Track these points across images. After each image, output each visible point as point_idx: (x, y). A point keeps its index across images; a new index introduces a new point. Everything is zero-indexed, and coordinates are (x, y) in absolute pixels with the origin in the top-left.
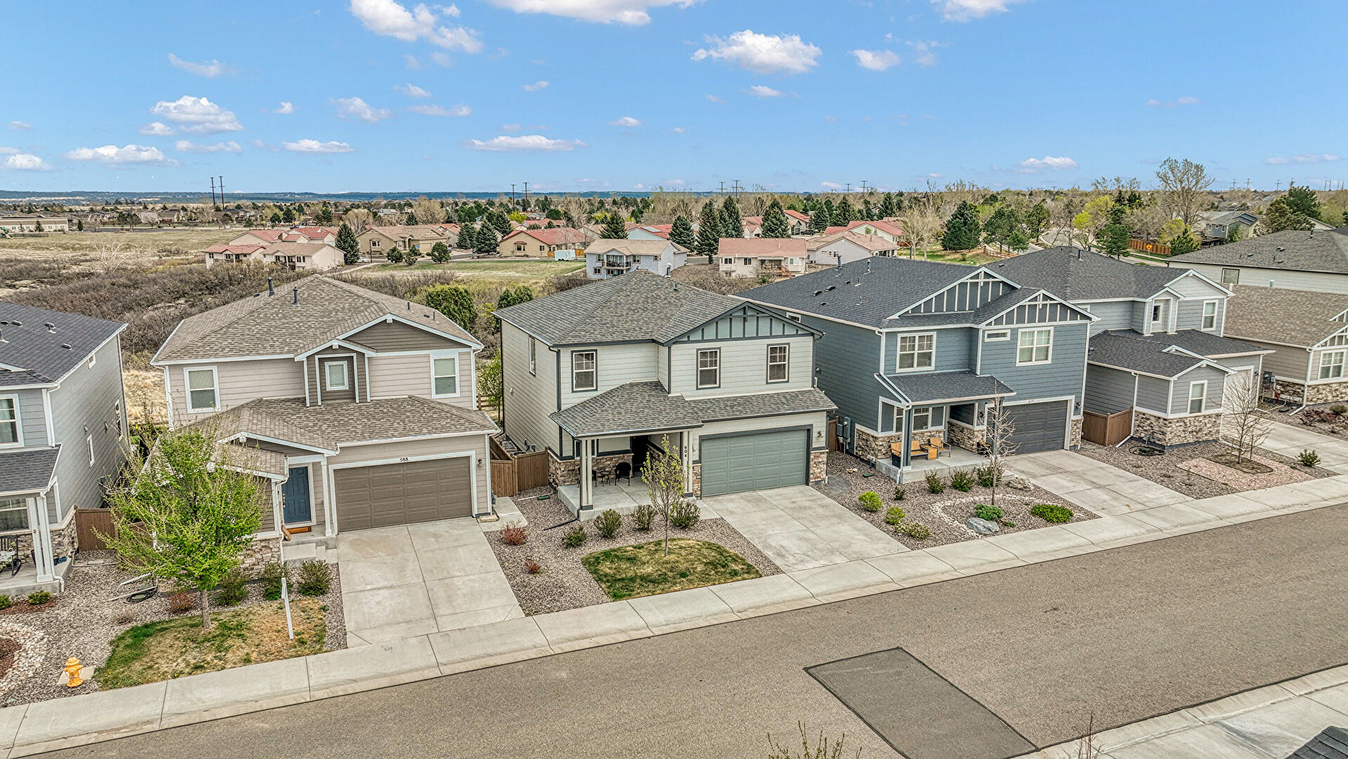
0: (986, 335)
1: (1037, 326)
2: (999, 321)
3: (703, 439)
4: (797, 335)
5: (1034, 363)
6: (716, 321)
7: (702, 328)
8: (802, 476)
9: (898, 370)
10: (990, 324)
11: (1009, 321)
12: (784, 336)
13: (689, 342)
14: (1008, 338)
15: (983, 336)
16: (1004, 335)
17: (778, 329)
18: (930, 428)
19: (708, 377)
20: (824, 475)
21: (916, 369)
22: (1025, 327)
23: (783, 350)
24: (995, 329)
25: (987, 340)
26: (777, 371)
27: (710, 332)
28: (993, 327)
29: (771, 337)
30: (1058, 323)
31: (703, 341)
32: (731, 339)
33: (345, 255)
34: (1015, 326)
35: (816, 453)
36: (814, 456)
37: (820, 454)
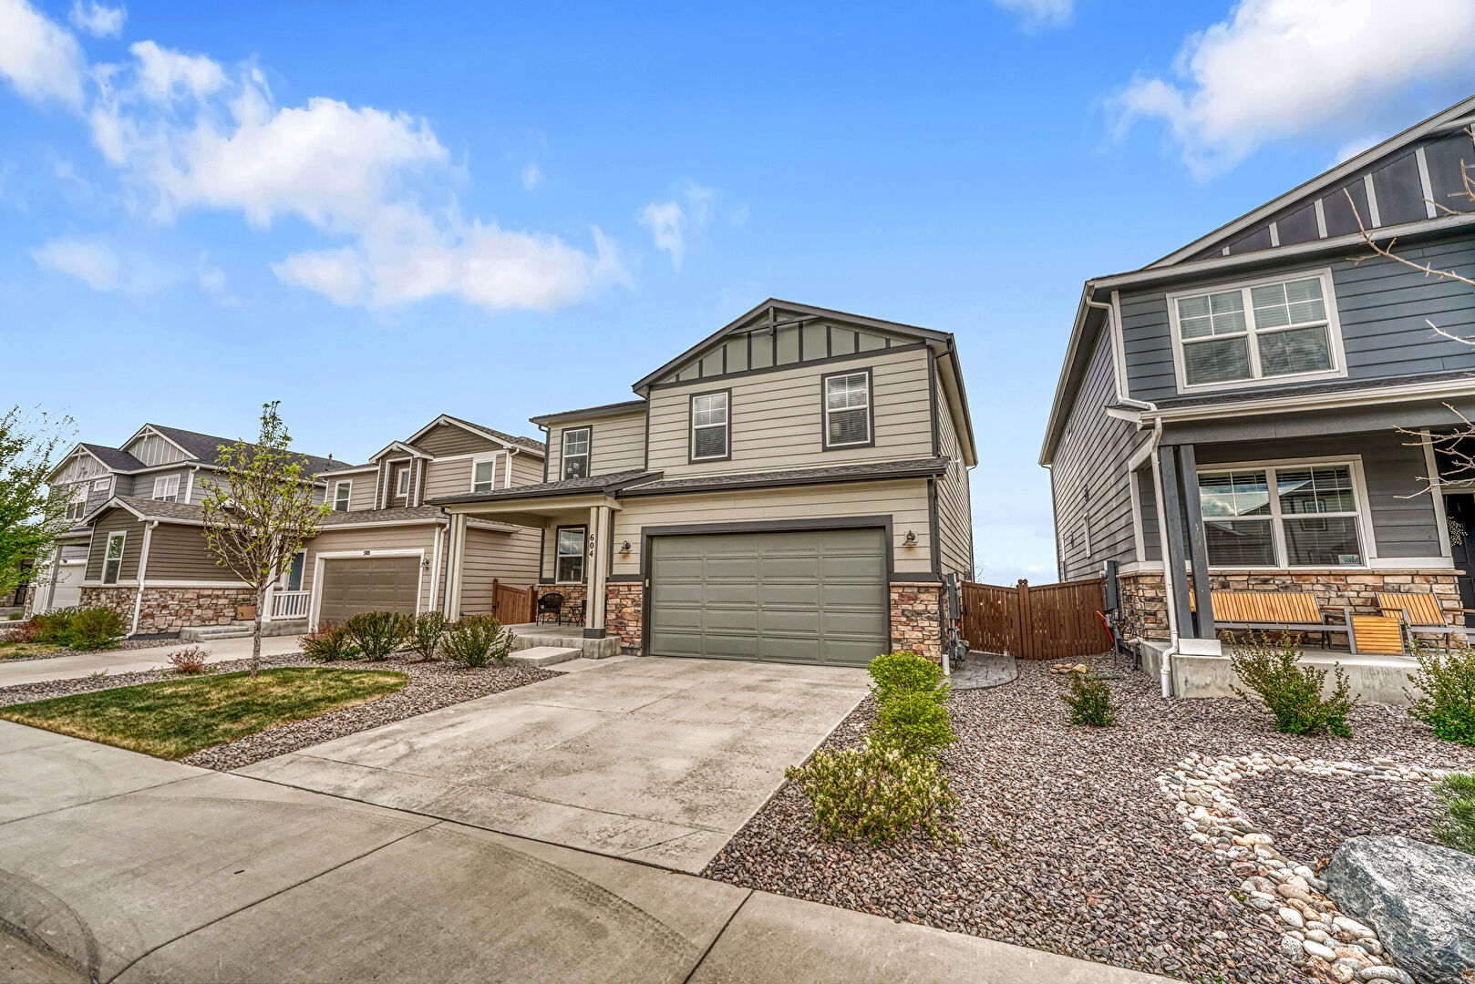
3: (652, 537)
4: (888, 350)
6: (723, 343)
7: (699, 358)
8: (877, 645)
9: (1187, 388)
12: (857, 355)
13: (679, 384)
19: (711, 443)
21: (1262, 380)
27: (713, 365)
29: (830, 359)
31: (701, 380)
32: (750, 372)
35: (904, 587)
36: (901, 595)
37: (916, 590)
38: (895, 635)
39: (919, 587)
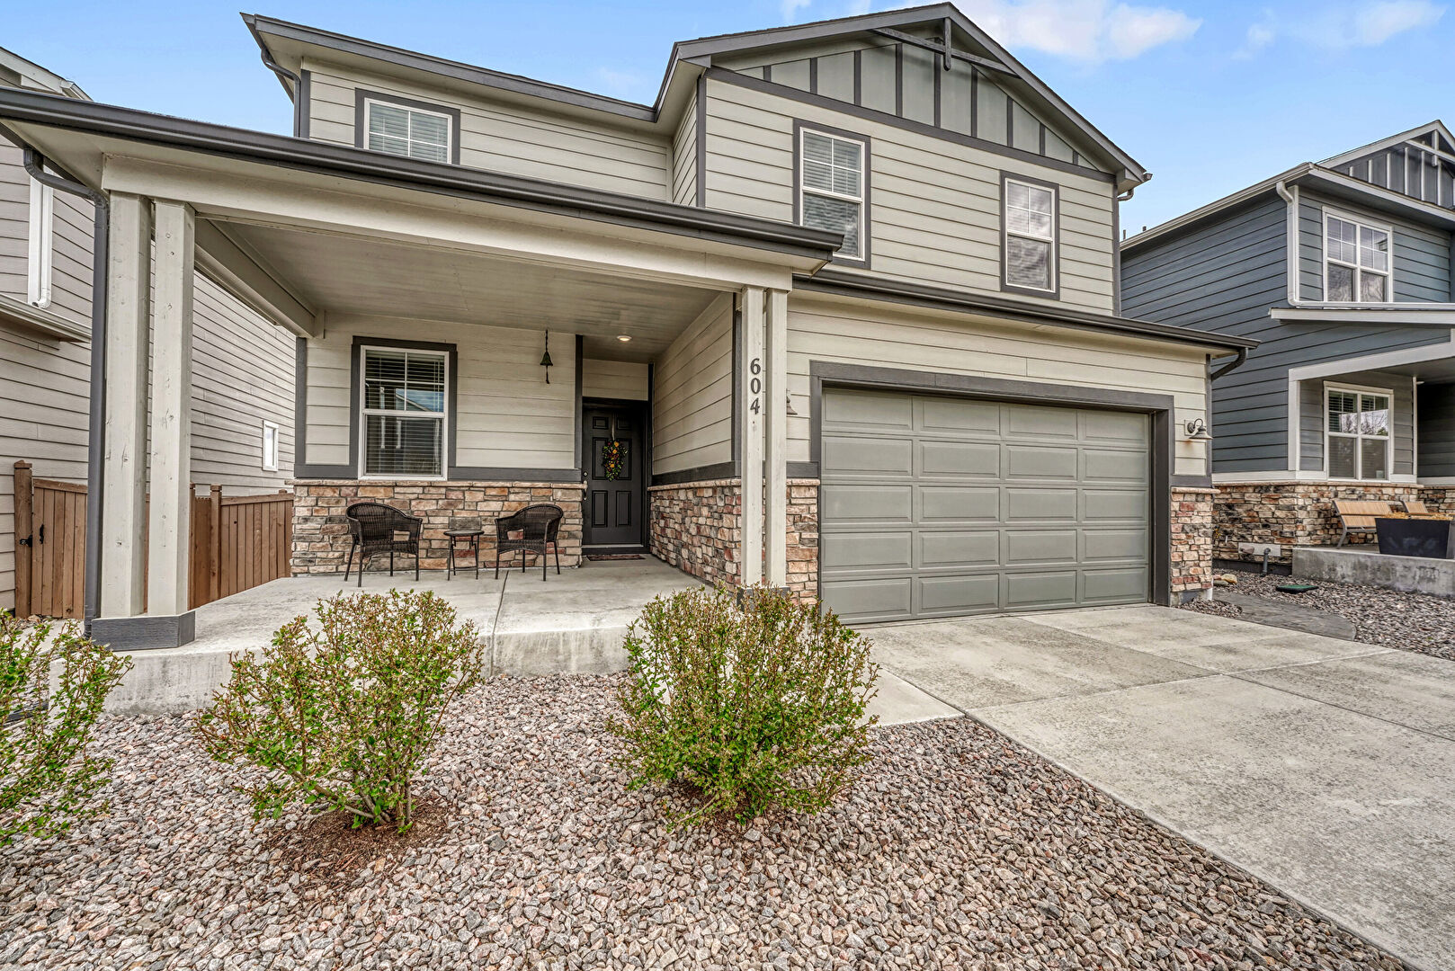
3: (828, 380)
4: (1072, 168)
6: (854, 45)
7: (809, 52)
8: (1134, 571)
12: (1040, 159)
13: (766, 85)
27: (835, 77)
29: (1009, 150)
31: (812, 97)
32: (898, 121)
35: (1184, 494)
36: (1181, 505)
37: (1194, 497)
38: (1175, 557)
39: (1197, 494)
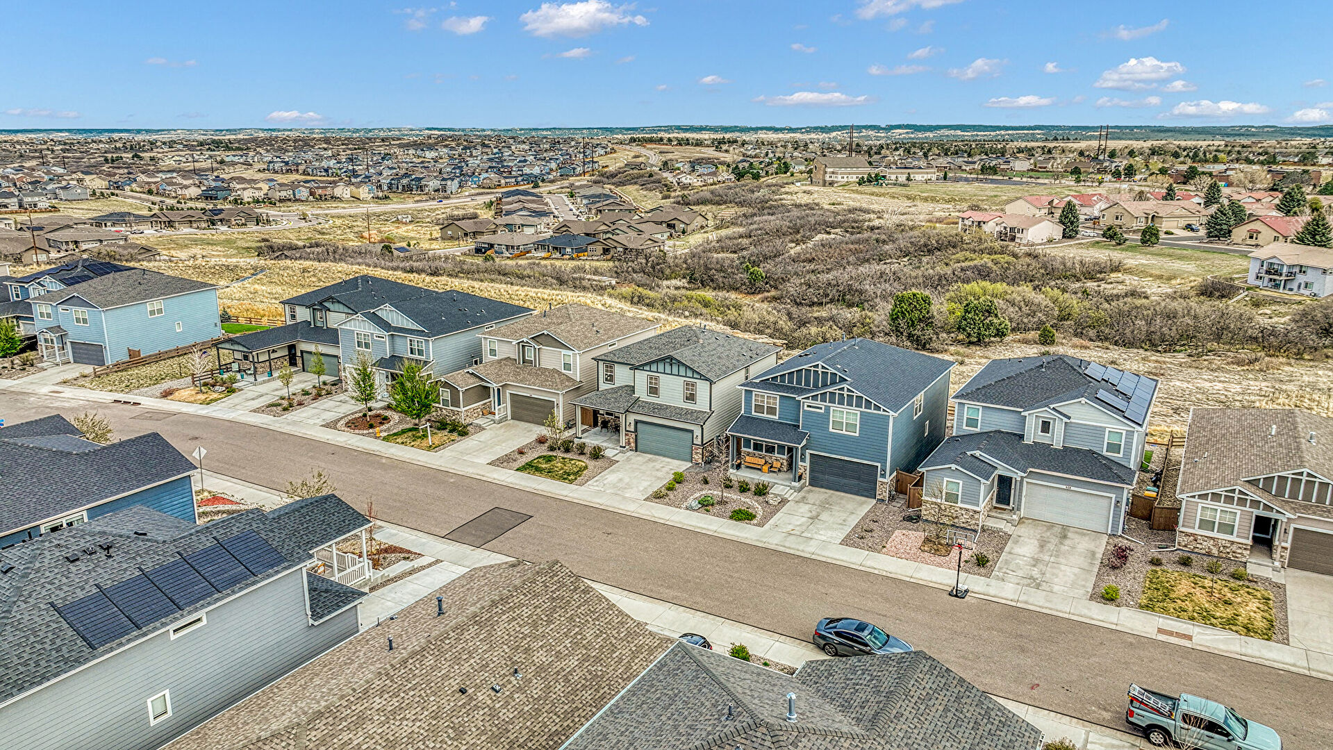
0: (805, 406)
1: (845, 408)
2: (815, 397)
3: (637, 422)
4: (700, 379)
5: (844, 432)
6: (657, 361)
7: (650, 363)
8: (689, 458)
9: (753, 413)
10: (808, 398)
11: (824, 400)
12: (693, 378)
13: (643, 370)
14: (822, 411)
15: (803, 406)
16: (821, 408)
17: (690, 373)
18: (776, 455)
19: (654, 391)
20: (700, 461)
21: (765, 416)
22: (834, 407)
23: (693, 385)
24: (814, 403)
25: (806, 408)
26: (691, 398)
27: (654, 367)
28: (810, 401)
29: (686, 376)
30: (863, 410)
31: (650, 371)
32: (664, 373)
33: (1064, 230)
34: (827, 404)
37: (697, 448)
